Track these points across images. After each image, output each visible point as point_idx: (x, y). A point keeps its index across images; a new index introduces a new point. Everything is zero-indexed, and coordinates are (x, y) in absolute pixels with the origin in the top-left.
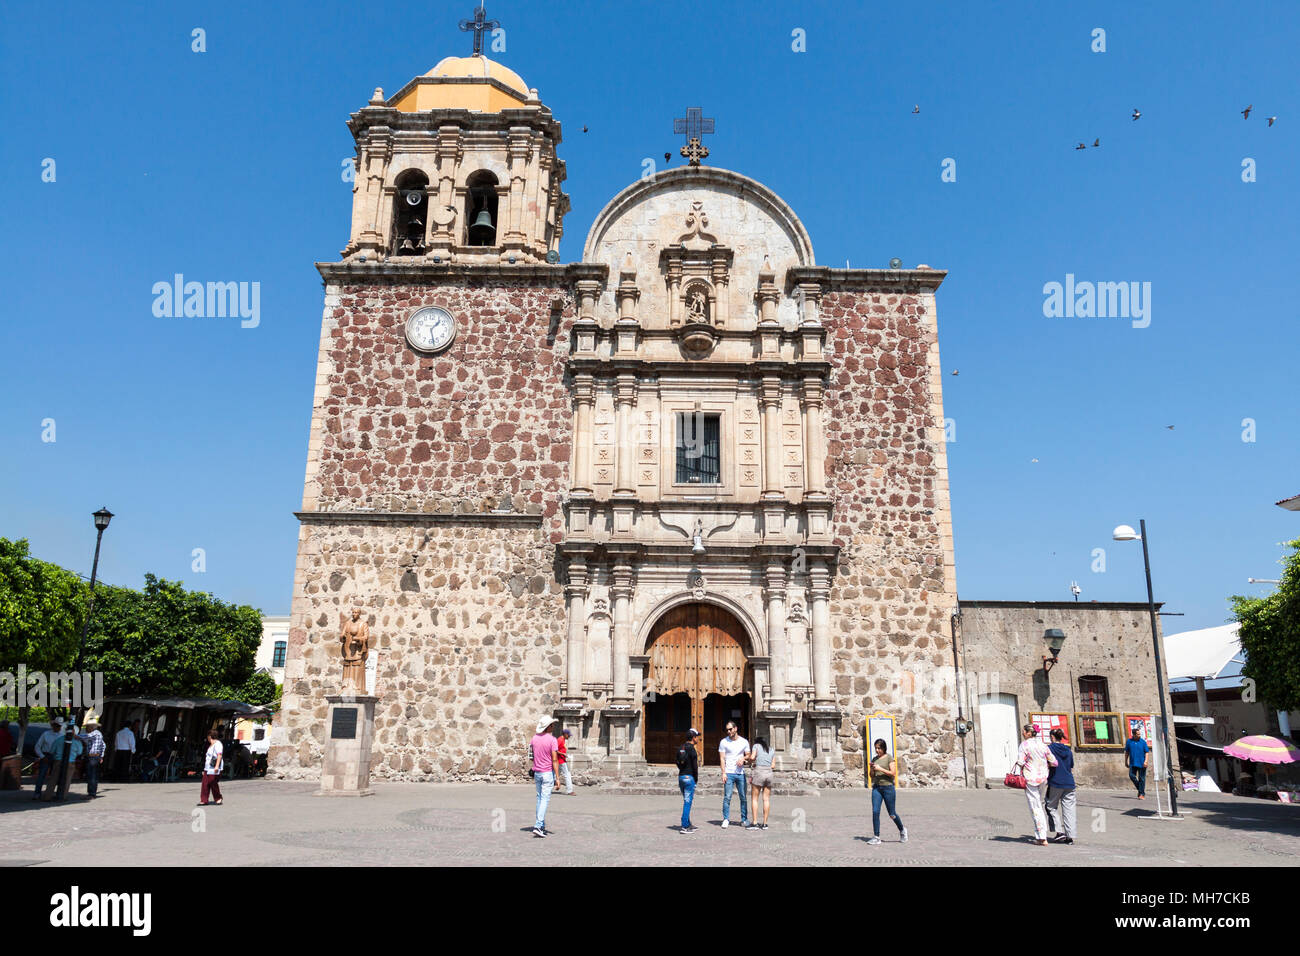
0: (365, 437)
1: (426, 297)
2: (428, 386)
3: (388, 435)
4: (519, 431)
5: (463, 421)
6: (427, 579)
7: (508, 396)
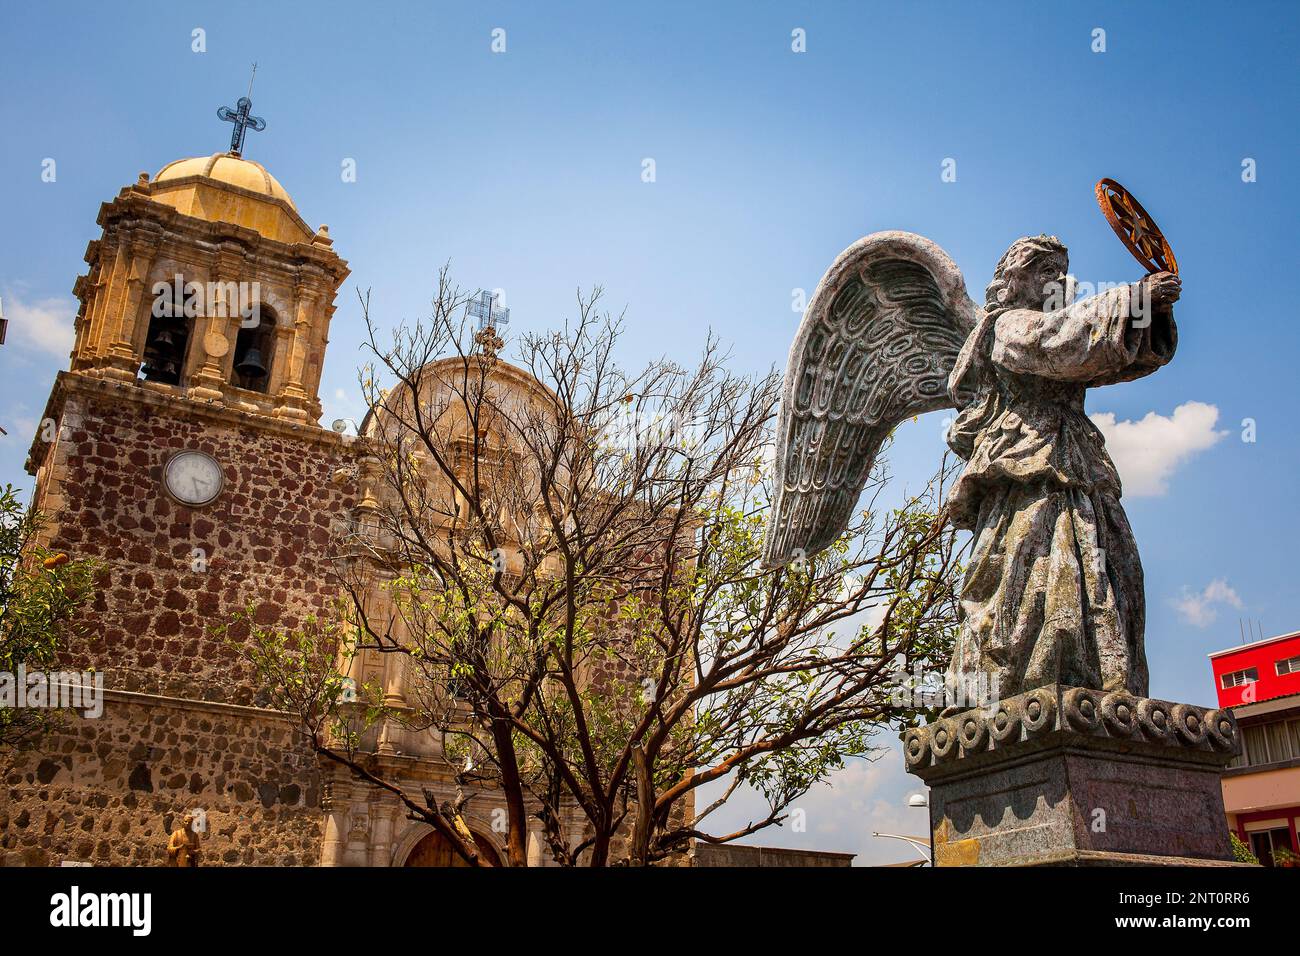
0: (101, 596)
1: (189, 439)
2: (184, 545)
3: (129, 596)
4: (284, 615)
5: (222, 594)
6: (163, 778)
7: (276, 572)
